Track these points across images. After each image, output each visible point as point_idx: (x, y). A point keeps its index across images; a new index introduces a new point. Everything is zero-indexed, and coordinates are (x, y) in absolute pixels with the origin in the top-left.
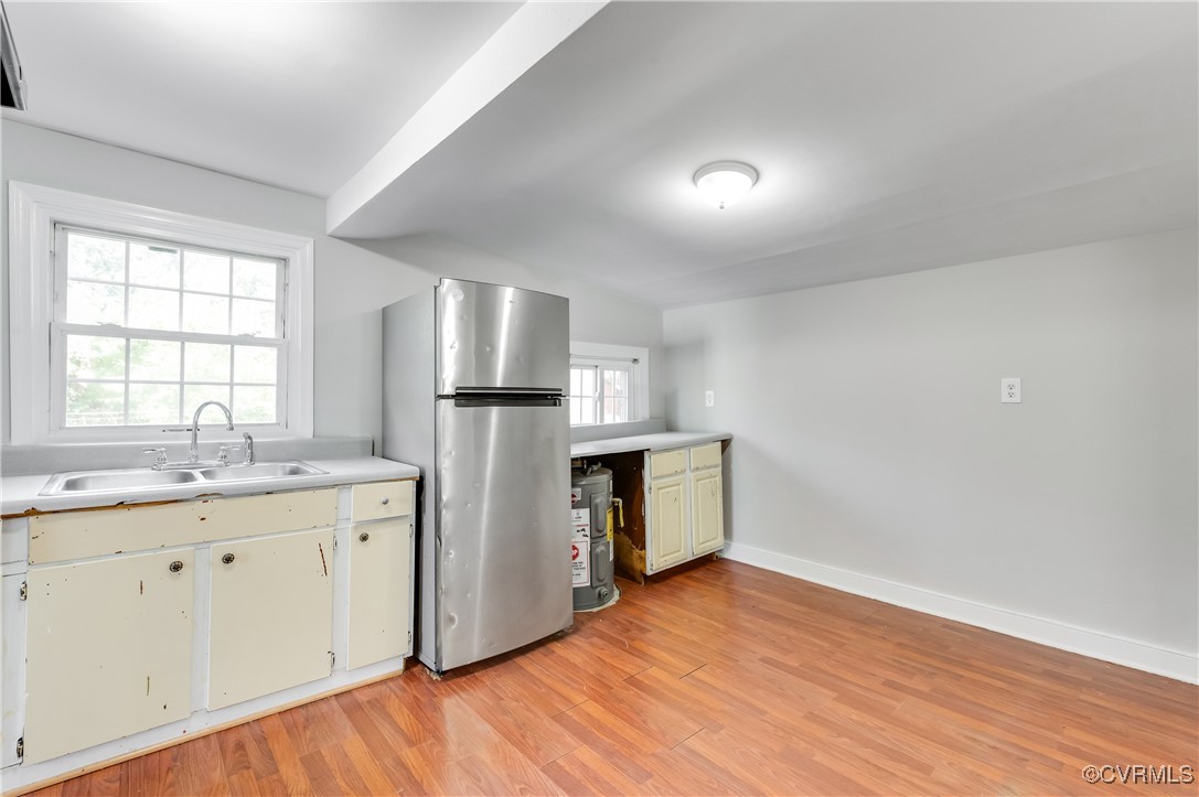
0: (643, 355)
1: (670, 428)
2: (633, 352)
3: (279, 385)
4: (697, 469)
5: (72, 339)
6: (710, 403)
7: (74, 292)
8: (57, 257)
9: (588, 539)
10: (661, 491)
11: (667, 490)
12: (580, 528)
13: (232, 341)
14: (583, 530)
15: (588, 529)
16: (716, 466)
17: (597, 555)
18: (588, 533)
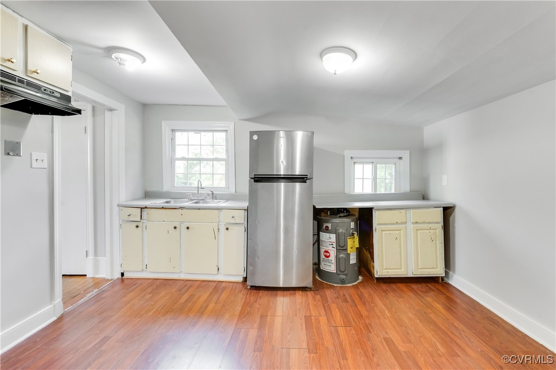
0: (406, 155)
1: (424, 198)
2: (399, 153)
3: (226, 174)
4: (417, 223)
5: (177, 162)
6: (445, 183)
7: (178, 148)
8: (173, 139)
9: (335, 249)
10: (384, 232)
11: (390, 232)
12: (331, 243)
13: (213, 160)
14: (332, 244)
15: (335, 244)
16: (438, 223)
17: (339, 259)
18: (335, 246)
